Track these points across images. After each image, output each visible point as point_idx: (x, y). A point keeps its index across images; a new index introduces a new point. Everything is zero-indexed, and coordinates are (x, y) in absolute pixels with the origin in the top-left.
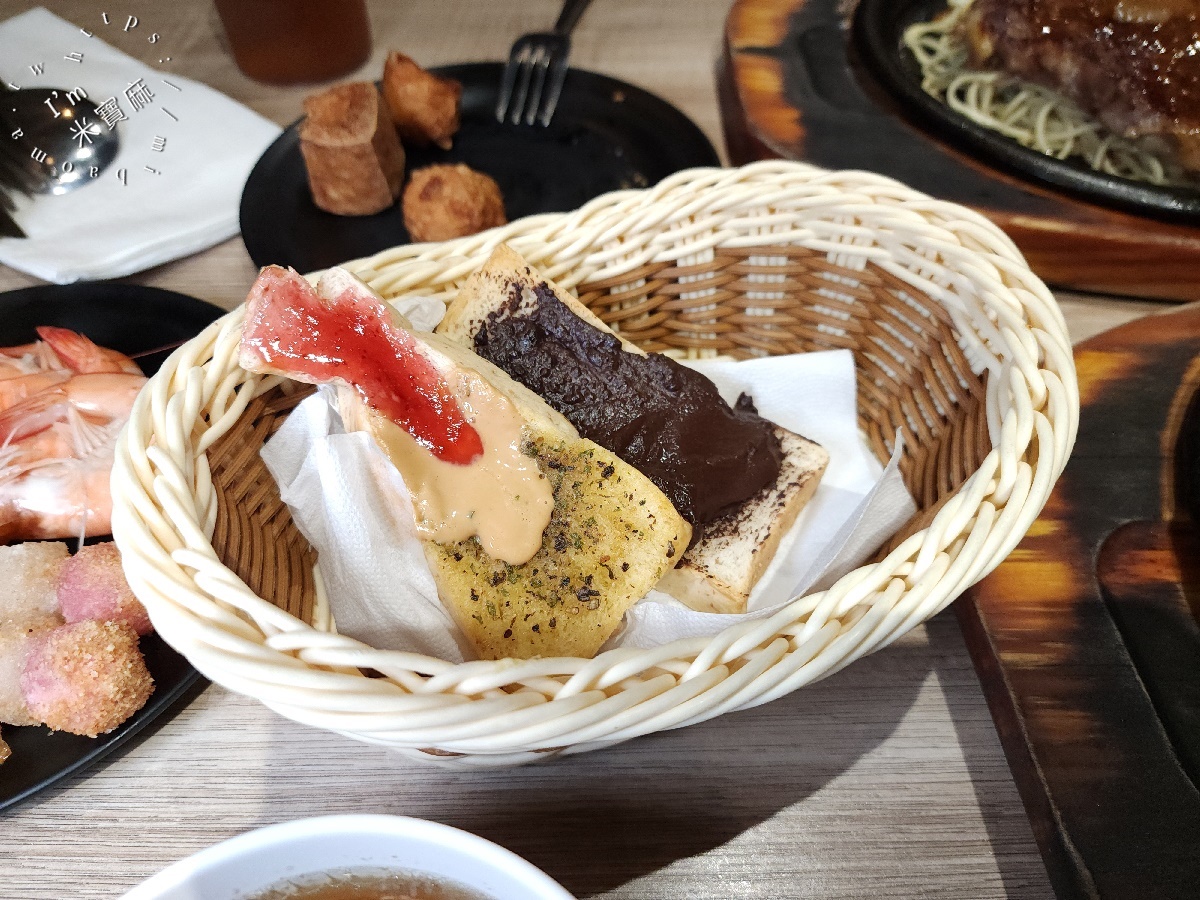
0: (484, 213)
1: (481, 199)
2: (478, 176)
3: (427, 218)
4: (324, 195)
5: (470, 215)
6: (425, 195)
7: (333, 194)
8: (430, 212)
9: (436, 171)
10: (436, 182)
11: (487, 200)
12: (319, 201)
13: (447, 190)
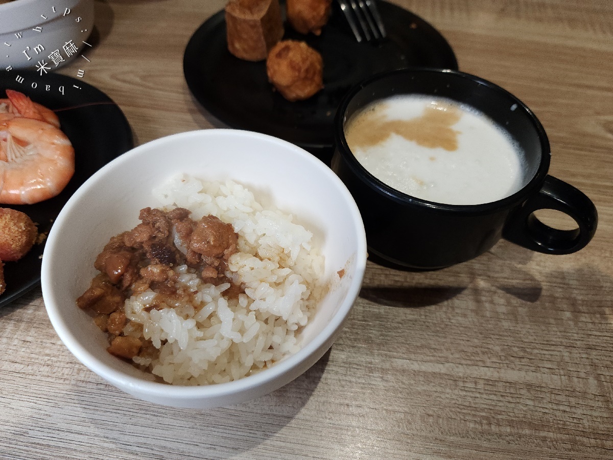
0: (307, 71)
1: (308, 63)
2: (310, 50)
3: (276, 67)
4: (233, 45)
5: (299, 71)
6: (279, 55)
7: (237, 46)
8: (279, 64)
9: (290, 43)
10: (287, 49)
11: (312, 64)
12: (230, 48)
13: (291, 54)
